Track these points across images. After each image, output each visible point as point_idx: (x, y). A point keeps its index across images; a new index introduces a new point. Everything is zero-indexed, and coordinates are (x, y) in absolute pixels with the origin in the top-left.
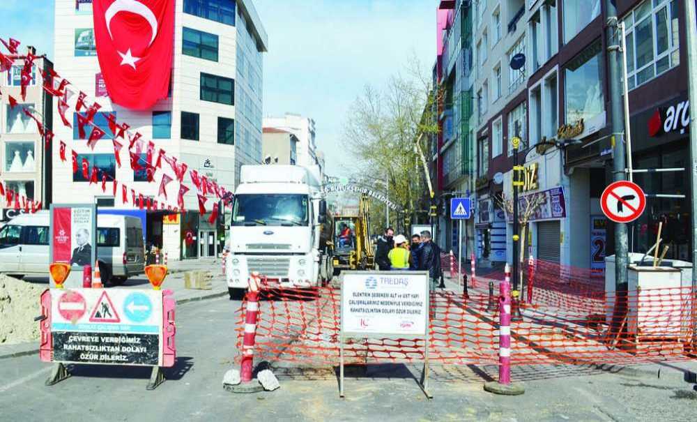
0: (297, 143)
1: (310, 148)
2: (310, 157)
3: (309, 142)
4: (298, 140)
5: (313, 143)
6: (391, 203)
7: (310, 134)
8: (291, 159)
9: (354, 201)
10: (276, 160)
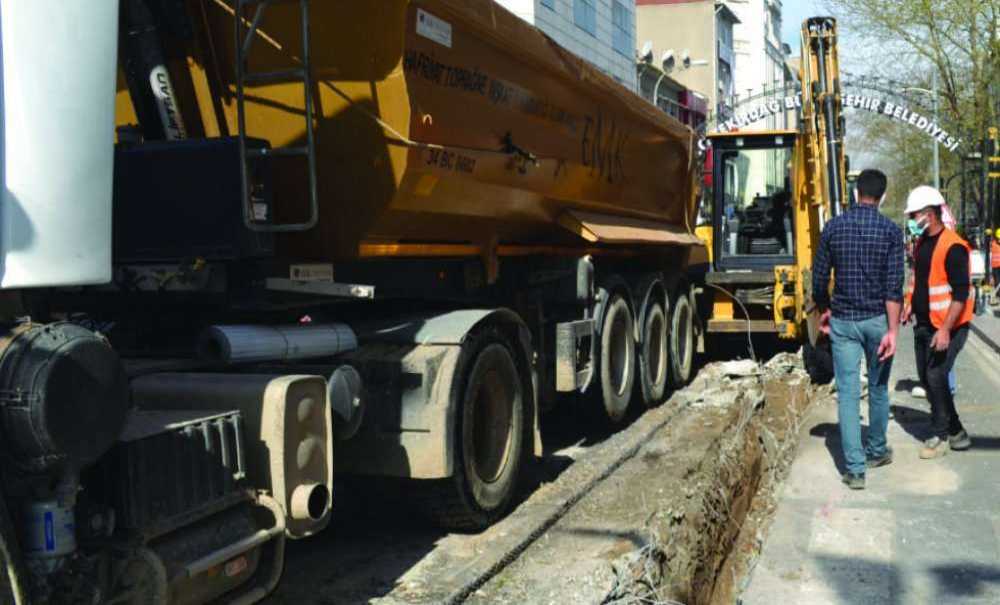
0: (736, 27)
1: (768, 43)
2: (770, 61)
3: (766, 27)
4: (737, 21)
5: (777, 32)
6: (944, 134)
7: (769, 13)
8: (721, 61)
9: (867, 154)
10: (687, 61)
